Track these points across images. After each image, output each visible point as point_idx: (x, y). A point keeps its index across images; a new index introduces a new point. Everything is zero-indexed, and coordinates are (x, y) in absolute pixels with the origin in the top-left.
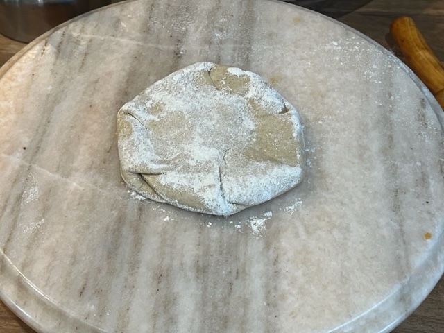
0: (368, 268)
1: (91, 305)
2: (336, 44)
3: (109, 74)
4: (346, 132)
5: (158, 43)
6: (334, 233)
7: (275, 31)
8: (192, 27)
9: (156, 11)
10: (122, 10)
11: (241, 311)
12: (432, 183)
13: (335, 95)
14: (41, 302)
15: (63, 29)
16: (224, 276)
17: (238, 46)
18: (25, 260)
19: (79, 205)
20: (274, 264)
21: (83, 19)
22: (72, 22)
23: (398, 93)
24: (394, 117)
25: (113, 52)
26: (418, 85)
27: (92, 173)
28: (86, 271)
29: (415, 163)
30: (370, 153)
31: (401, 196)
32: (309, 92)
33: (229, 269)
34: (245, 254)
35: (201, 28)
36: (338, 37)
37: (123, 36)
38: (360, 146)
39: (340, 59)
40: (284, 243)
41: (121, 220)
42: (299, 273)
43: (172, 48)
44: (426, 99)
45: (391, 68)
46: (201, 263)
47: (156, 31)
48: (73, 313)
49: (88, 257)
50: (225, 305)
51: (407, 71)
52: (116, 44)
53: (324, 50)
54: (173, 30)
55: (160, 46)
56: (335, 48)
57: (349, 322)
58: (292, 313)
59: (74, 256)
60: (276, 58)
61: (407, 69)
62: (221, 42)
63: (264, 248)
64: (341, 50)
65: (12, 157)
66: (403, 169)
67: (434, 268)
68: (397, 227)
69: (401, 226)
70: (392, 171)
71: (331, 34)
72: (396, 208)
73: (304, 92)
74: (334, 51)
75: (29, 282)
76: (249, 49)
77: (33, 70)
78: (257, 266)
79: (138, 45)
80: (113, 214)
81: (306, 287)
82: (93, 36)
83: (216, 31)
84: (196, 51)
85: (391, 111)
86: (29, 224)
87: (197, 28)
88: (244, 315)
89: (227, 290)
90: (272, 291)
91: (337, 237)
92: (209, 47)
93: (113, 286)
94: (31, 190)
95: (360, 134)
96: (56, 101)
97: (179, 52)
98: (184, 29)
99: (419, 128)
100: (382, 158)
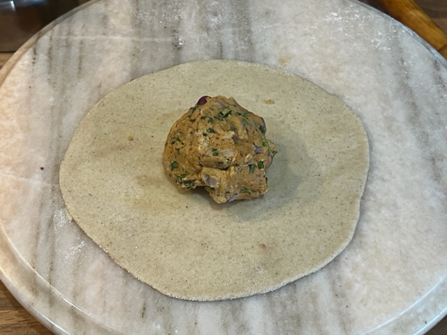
0: (425, 243)
1: (156, 325)
2: (336, 14)
3: (111, 76)
4: (369, 106)
5: (154, 37)
6: (383, 212)
7: (271, 8)
8: (184, 15)
9: (143, 2)
11: (311, 306)
15: (49, 33)
17: (237, 29)
18: (74, 289)
21: (67, 20)
22: (55, 25)
23: (409, 58)
24: (412, 83)
25: (108, 52)
26: (426, 47)
30: (398, 124)
31: (438, 164)
32: (321, 68)
35: (194, 15)
36: (336, 7)
37: (114, 34)
38: (386, 118)
39: (343, 30)
42: (359, 259)
43: (170, 39)
44: (437, 61)
45: (396, 33)
47: (149, 24)
50: (293, 303)
52: (110, 43)
53: (325, 22)
54: (165, 20)
56: (335, 19)
57: (420, 300)
58: (362, 301)
60: (278, 37)
61: (411, 33)
62: (219, 27)
64: (342, 20)
65: (31, 181)
66: (434, 136)
68: (443, 196)
70: (424, 140)
71: (328, 5)
72: (437, 177)
73: (316, 70)
74: (336, 22)
76: (249, 31)
77: (29, 83)
79: (133, 41)
81: (370, 271)
83: (210, 16)
84: (196, 40)
85: (407, 78)
86: (69, 249)
87: (190, 15)
88: (315, 310)
89: (291, 288)
90: (337, 280)
91: (387, 215)
92: (208, 34)
93: (174, 301)
94: (61, 213)
95: (383, 105)
96: (62, 113)
97: (178, 43)
98: (176, 18)
99: (439, 92)
100: (412, 127)
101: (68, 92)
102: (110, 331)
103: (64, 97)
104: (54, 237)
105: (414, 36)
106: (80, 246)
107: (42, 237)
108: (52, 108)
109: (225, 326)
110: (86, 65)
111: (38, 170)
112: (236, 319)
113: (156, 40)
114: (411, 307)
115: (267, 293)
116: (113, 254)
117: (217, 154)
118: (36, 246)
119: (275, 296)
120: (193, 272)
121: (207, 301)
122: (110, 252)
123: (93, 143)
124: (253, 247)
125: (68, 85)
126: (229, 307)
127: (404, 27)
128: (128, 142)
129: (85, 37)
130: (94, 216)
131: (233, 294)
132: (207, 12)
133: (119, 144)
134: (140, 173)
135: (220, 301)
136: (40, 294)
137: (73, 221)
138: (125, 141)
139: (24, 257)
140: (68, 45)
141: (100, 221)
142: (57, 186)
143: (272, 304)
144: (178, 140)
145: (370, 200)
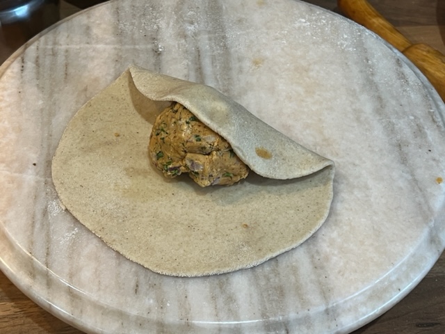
0: (395, 219)
1: (149, 299)
2: (304, 20)
3: (96, 80)
4: (338, 100)
5: (135, 44)
6: (356, 193)
7: (243, 16)
8: (163, 24)
9: (123, 14)
10: (89, 17)
11: (292, 278)
12: (428, 132)
13: (317, 67)
14: (98, 307)
15: (36, 43)
17: (212, 35)
18: (70, 270)
21: (52, 31)
22: (41, 36)
23: (374, 57)
24: (376, 79)
25: (92, 58)
29: (408, 117)
30: (365, 115)
31: (405, 149)
32: (292, 68)
35: (171, 24)
36: (304, 14)
37: (97, 42)
38: (355, 110)
39: (311, 34)
42: (334, 235)
43: (150, 46)
44: (399, 59)
45: (360, 35)
47: (129, 33)
48: (134, 312)
50: (275, 276)
51: (375, 37)
52: (94, 51)
53: (294, 27)
54: (145, 29)
56: (304, 24)
57: (393, 269)
58: (339, 272)
60: (252, 42)
61: (375, 35)
62: (195, 34)
64: (310, 25)
65: (24, 176)
66: (399, 125)
68: (410, 178)
69: (412, 175)
70: (391, 129)
71: (297, 12)
72: (404, 160)
73: (288, 70)
74: (304, 27)
76: (224, 37)
77: (18, 88)
79: (115, 49)
81: (345, 245)
82: (68, 46)
83: (187, 24)
84: (174, 46)
85: (372, 74)
86: (63, 235)
87: (168, 24)
88: (296, 281)
89: (273, 263)
90: (315, 255)
91: (359, 196)
92: (186, 41)
93: (165, 278)
94: (54, 203)
95: (351, 99)
96: (51, 114)
97: (158, 49)
98: (155, 27)
99: (402, 86)
100: (378, 118)
101: (56, 96)
102: (106, 307)
103: (52, 100)
104: (49, 225)
105: (377, 38)
106: (74, 232)
107: (38, 226)
108: (42, 110)
109: (214, 298)
110: (71, 70)
111: (31, 166)
112: (223, 292)
113: (137, 47)
114: (385, 276)
115: (252, 268)
116: (106, 239)
117: (200, 140)
118: (32, 233)
119: (259, 270)
120: (182, 252)
121: (196, 277)
122: (103, 237)
123: (82, 139)
124: (236, 227)
125: (56, 90)
126: (216, 281)
127: (367, 30)
128: (115, 138)
129: (70, 46)
130: (86, 205)
131: (220, 269)
132: (184, 21)
133: (106, 140)
134: (127, 165)
135: (208, 276)
136: (38, 277)
137: (66, 210)
138: (112, 138)
139: (21, 245)
140: (54, 54)
141: (92, 210)
142: (49, 179)
143: (256, 278)
144: (163, 130)
145: (343, 183)
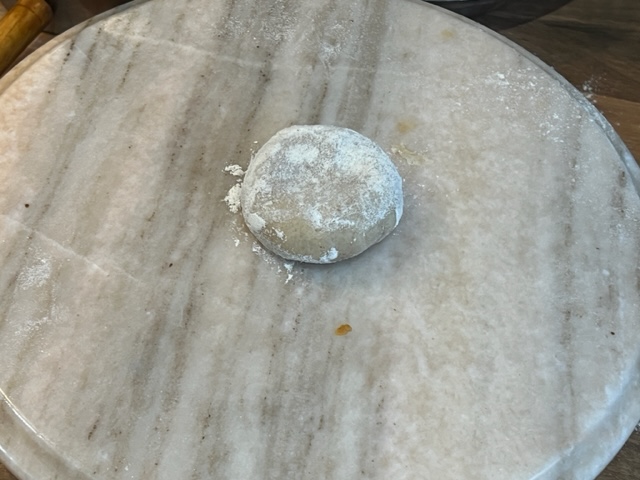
0: (514, 428)
1: (103, 453)
2: (502, 76)
3: (162, 99)
4: (504, 216)
5: (238, 57)
6: (470, 371)
7: (413, 49)
8: (290, 34)
9: (239, 6)
10: (189, 1)
12: (622, 302)
13: (492, 156)
14: (31, 442)
15: (100, 24)
16: (302, 424)
17: (355, 69)
18: (13, 378)
19: (99, 298)
20: (378, 411)
23: (586, 160)
24: (576, 197)
25: (170, 64)
26: (617, 150)
27: (122, 251)
28: (99, 401)
29: (601, 270)
30: (535, 251)
31: (574, 321)
32: (454, 148)
33: (310, 414)
34: (336, 392)
35: (303, 37)
36: (507, 65)
37: (186, 42)
38: (522, 238)
39: (505, 100)
40: (395, 380)
41: (158, 327)
42: (412, 428)
43: (259, 65)
44: (627, 173)
45: (580, 120)
46: (269, 402)
47: (237, 37)
48: (76, 464)
49: (106, 380)
50: (299, 468)
51: (604, 127)
52: (176, 53)
53: (483, 84)
54: (262, 36)
55: (240, 61)
56: (499, 83)
59: (85, 378)
60: (410, 91)
61: (605, 124)
62: (333, 62)
63: (364, 386)
64: (508, 86)
65: (7, 218)
66: (582, 280)
67: (612, 434)
68: (564, 369)
70: (565, 282)
71: (497, 60)
72: (565, 339)
73: (447, 149)
74: (498, 87)
75: (16, 410)
76: (371, 76)
77: (50, 85)
78: (351, 412)
79: (208, 56)
80: (148, 317)
81: (421, 449)
82: (143, 39)
83: (325, 43)
84: (293, 73)
85: (573, 188)
86: (24, 322)
87: (298, 36)
90: (370, 452)
92: (314, 68)
94: (31, 271)
95: (524, 219)
96: (79, 136)
97: (269, 72)
98: (278, 37)
99: (612, 217)
100: (553, 260)
101: (97, 109)
102: (42, 445)
103: (89, 114)
104: (11, 301)
105: (607, 130)
106: (40, 322)
108: (70, 126)
109: (195, 477)
110: (133, 76)
111: (21, 206)
112: (212, 471)
125: (100, 100)
132: (323, 37)
140: (119, 46)
142: (38, 233)
